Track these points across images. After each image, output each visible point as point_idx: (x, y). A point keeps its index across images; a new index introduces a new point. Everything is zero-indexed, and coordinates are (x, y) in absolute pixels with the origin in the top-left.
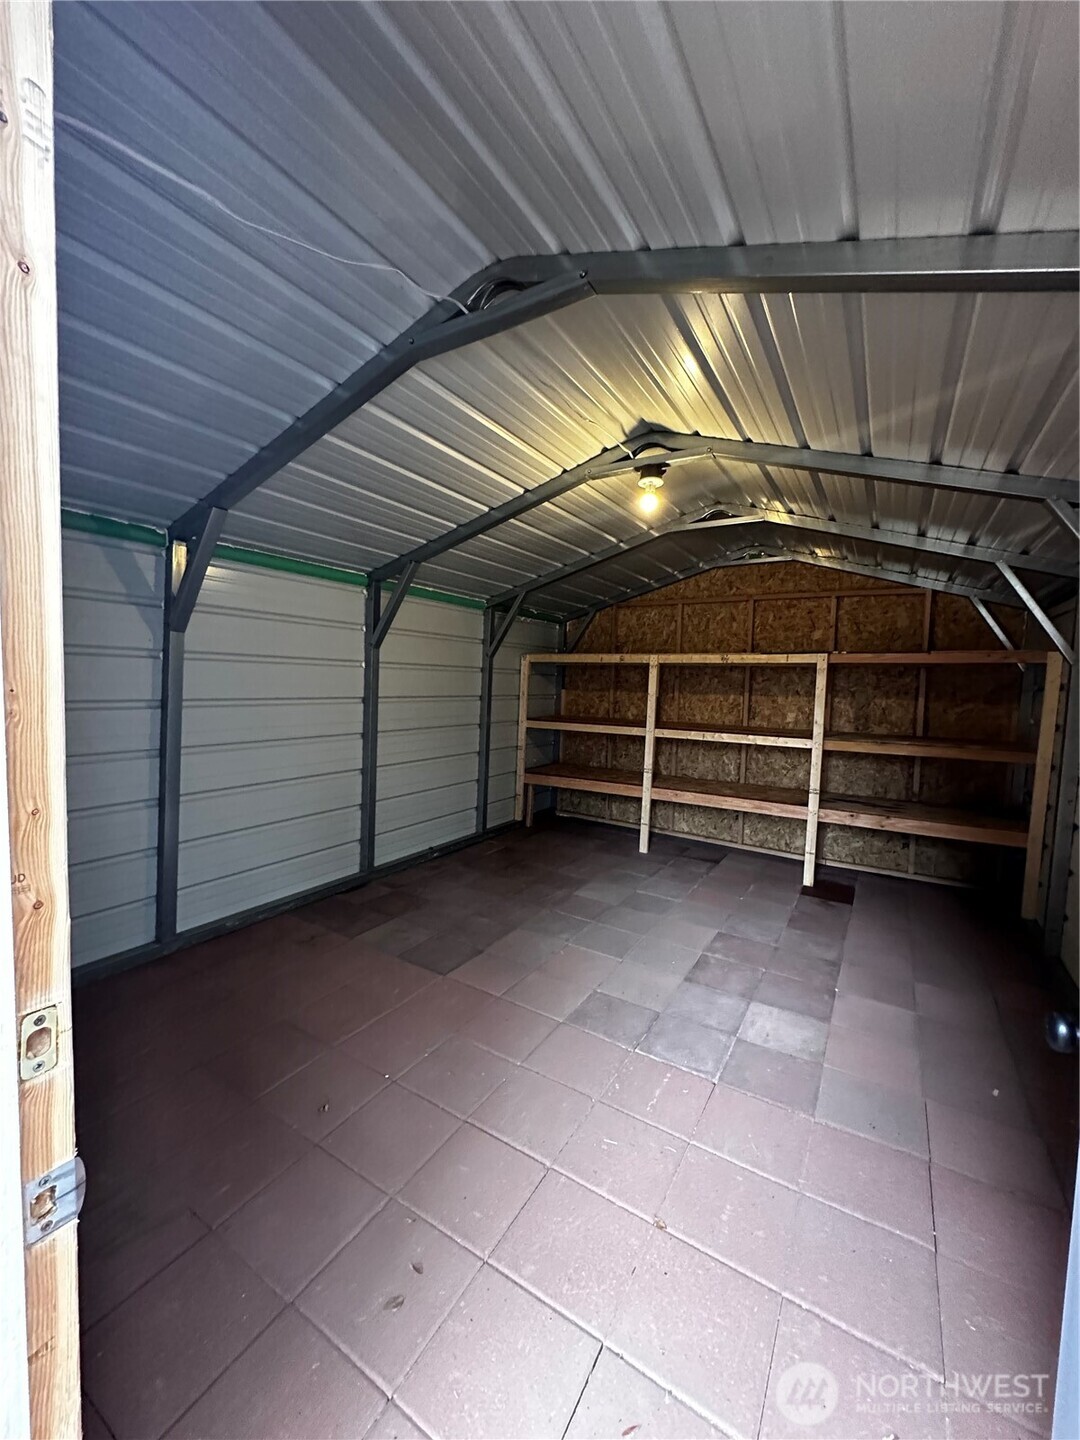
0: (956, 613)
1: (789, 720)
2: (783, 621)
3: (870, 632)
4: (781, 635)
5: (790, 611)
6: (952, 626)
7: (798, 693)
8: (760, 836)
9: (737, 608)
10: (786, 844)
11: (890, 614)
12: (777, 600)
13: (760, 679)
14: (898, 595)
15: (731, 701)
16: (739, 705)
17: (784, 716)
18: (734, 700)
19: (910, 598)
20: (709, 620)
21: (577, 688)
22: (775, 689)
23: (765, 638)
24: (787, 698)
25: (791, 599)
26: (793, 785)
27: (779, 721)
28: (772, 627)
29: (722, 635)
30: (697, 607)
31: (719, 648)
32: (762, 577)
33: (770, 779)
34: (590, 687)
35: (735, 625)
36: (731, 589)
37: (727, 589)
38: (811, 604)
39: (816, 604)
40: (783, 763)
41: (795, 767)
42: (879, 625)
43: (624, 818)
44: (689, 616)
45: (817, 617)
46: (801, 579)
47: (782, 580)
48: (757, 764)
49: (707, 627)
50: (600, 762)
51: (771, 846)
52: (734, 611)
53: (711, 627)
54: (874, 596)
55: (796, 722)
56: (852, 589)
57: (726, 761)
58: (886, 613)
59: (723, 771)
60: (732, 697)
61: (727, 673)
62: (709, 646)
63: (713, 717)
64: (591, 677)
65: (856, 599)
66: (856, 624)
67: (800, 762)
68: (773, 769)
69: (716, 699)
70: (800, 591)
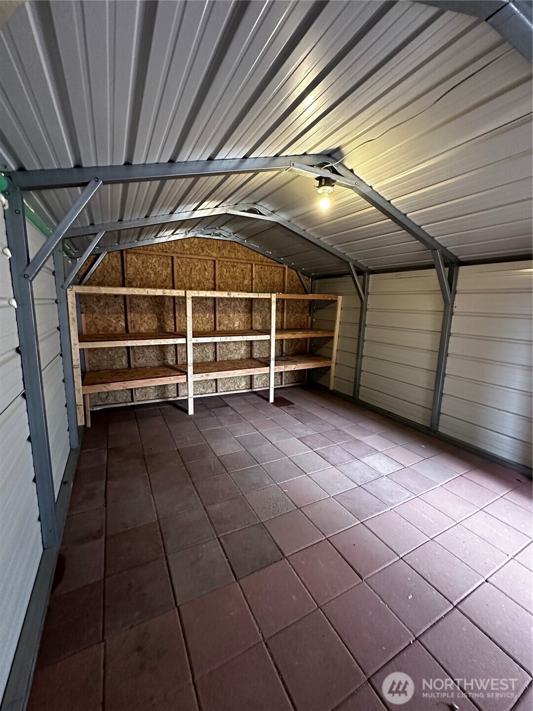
0: (292, 277)
1: (236, 326)
2: (231, 274)
3: (266, 283)
4: (230, 281)
5: (233, 268)
6: (292, 282)
7: (239, 311)
8: (227, 386)
9: (207, 263)
10: (238, 386)
11: (272, 275)
12: (227, 262)
13: (221, 305)
14: (275, 267)
15: (207, 317)
16: (212, 319)
17: (234, 324)
18: (209, 316)
19: (279, 268)
20: (191, 268)
21: (94, 312)
22: (229, 310)
23: (222, 282)
24: (234, 314)
25: (234, 262)
26: (239, 358)
27: (231, 326)
28: (225, 276)
29: (200, 278)
30: (184, 260)
31: (199, 286)
32: (219, 247)
33: (229, 356)
34: (107, 311)
35: (207, 273)
36: (203, 252)
37: (201, 252)
38: (243, 266)
39: (244, 266)
40: (234, 348)
41: (240, 349)
42: (269, 279)
43: (146, 398)
44: (179, 265)
45: (245, 273)
46: (237, 252)
47: (229, 251)
48: (223, 350)
49: (191, 273)
50: (122, 365)
51: (232, 389)
52: (205, 265)
53: (193, 273)
54: (267, 266)
55: (239, 326)
56: (258, 261)
57: (207, 351)
58: (271, 274)
59: (206, 356)
60: (208, 315)
61: (204, 301)
62: (193, 285)
63: (198, 327)
64: (107, 304)
65: (260, 266)
66: (260, 278)
67: (241, 345)
68: (230, 351)
69: (199, 316)
70: (237, 259)
